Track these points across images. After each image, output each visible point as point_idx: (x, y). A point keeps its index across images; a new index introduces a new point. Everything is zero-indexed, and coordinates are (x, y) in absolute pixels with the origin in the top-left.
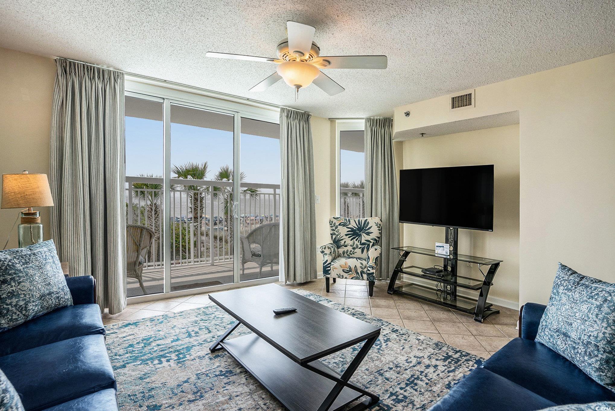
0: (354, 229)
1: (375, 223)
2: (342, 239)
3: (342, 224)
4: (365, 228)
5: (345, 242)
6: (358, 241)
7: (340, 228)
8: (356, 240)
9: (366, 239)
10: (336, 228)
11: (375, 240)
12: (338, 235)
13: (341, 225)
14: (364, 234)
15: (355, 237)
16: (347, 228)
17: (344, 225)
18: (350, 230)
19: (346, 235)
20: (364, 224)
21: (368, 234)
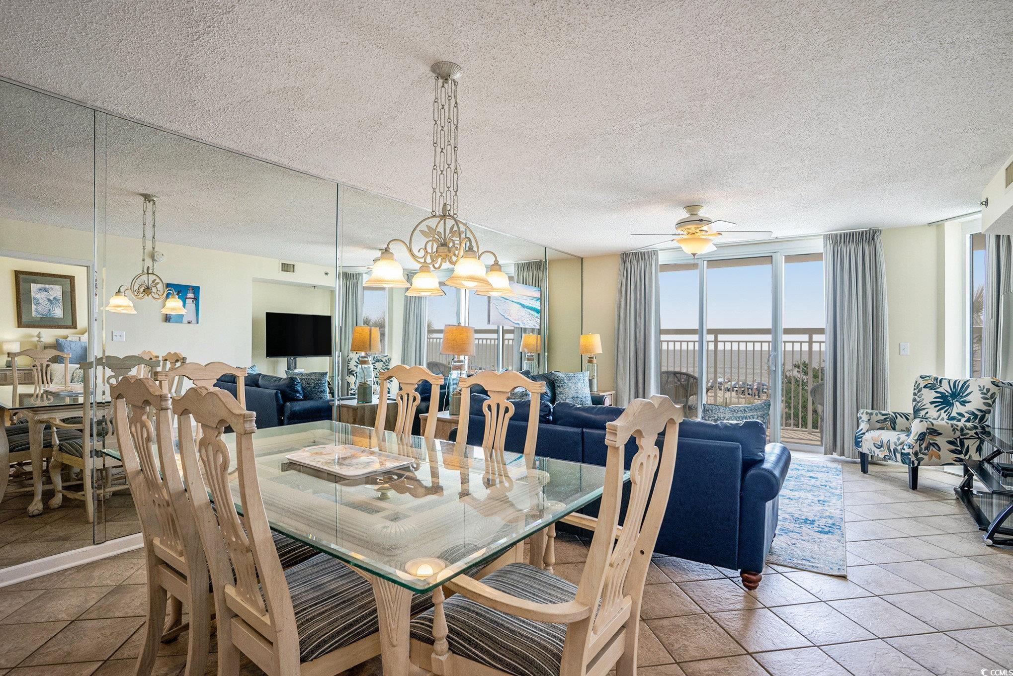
0: (947, 394)
1: (979, 386)
2: (924, 409)
3: (929, 385)
4: (961, 394)
5: (927, 413)
6: (947, 413)
7: (925, 391)
8: (945, 412)
9: (958, 412)
10: (919, 391)
11: (973, 414)
12: (919, 402)
13: (928, 387)
14: (958, 403)
15: (944, 407)
16: (936, 392)
17: (932, 387)
18: (940, 395)
19: (932, 403)
20: (962, 387)
21: (963, 403)
